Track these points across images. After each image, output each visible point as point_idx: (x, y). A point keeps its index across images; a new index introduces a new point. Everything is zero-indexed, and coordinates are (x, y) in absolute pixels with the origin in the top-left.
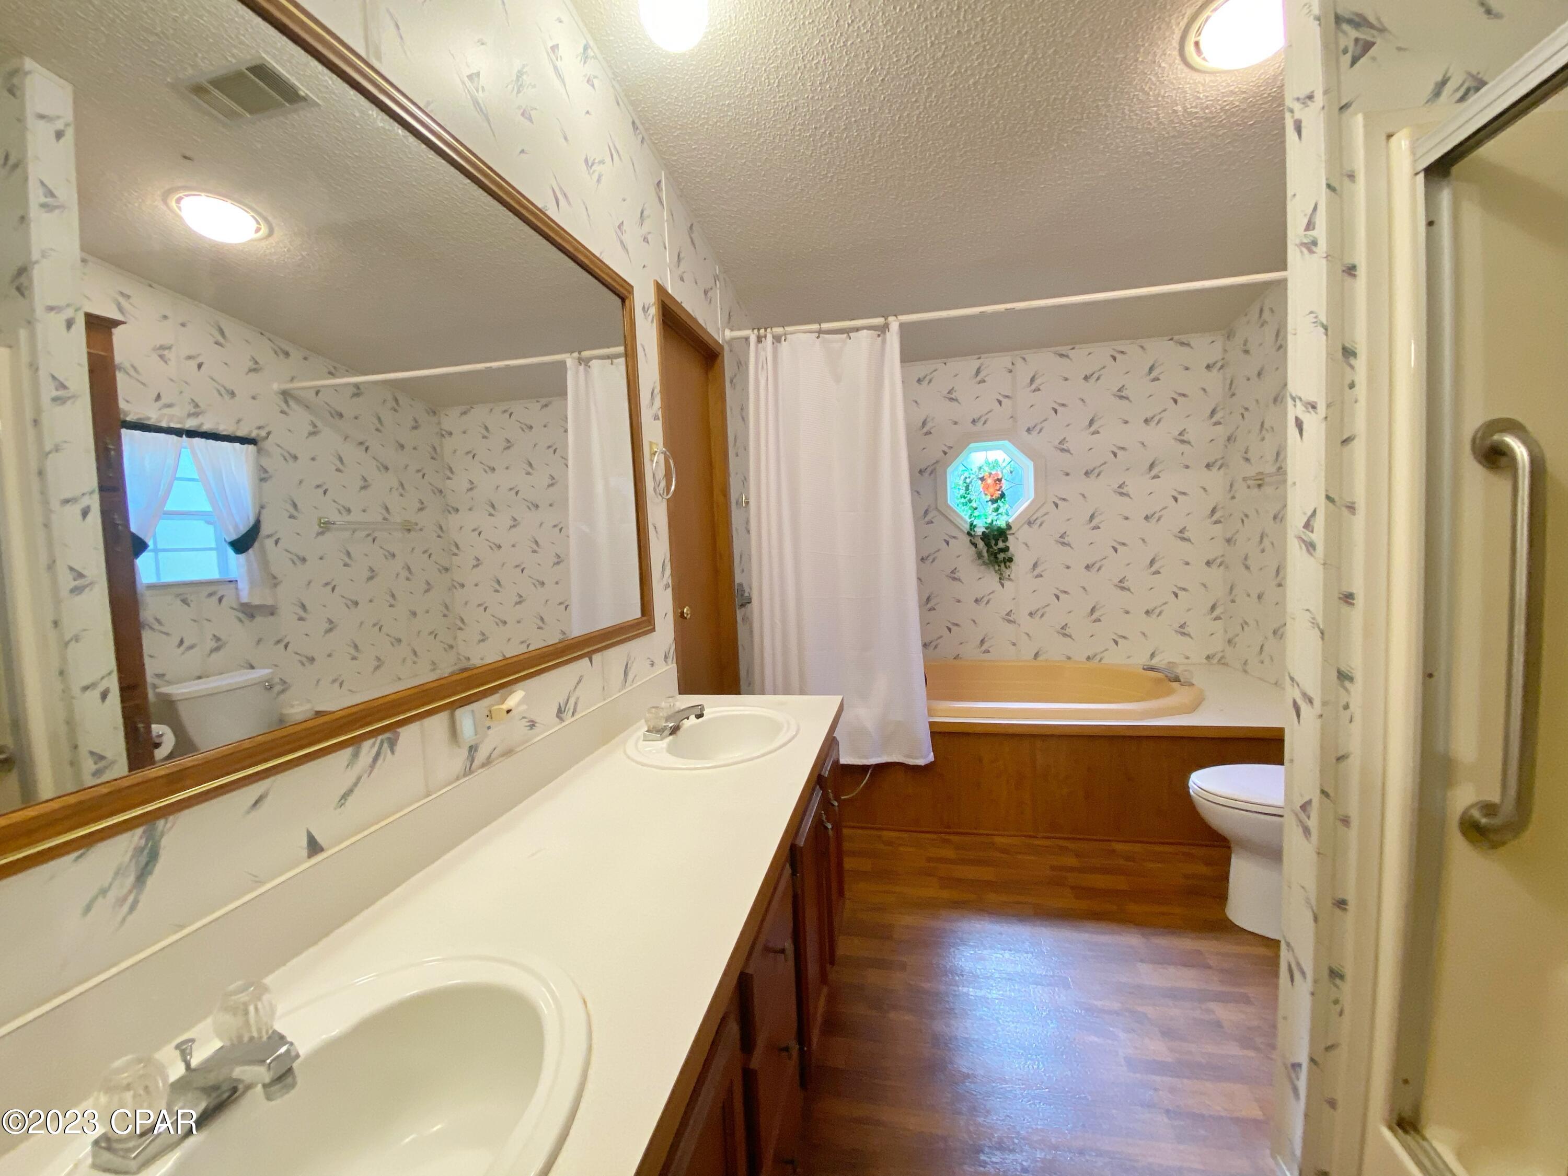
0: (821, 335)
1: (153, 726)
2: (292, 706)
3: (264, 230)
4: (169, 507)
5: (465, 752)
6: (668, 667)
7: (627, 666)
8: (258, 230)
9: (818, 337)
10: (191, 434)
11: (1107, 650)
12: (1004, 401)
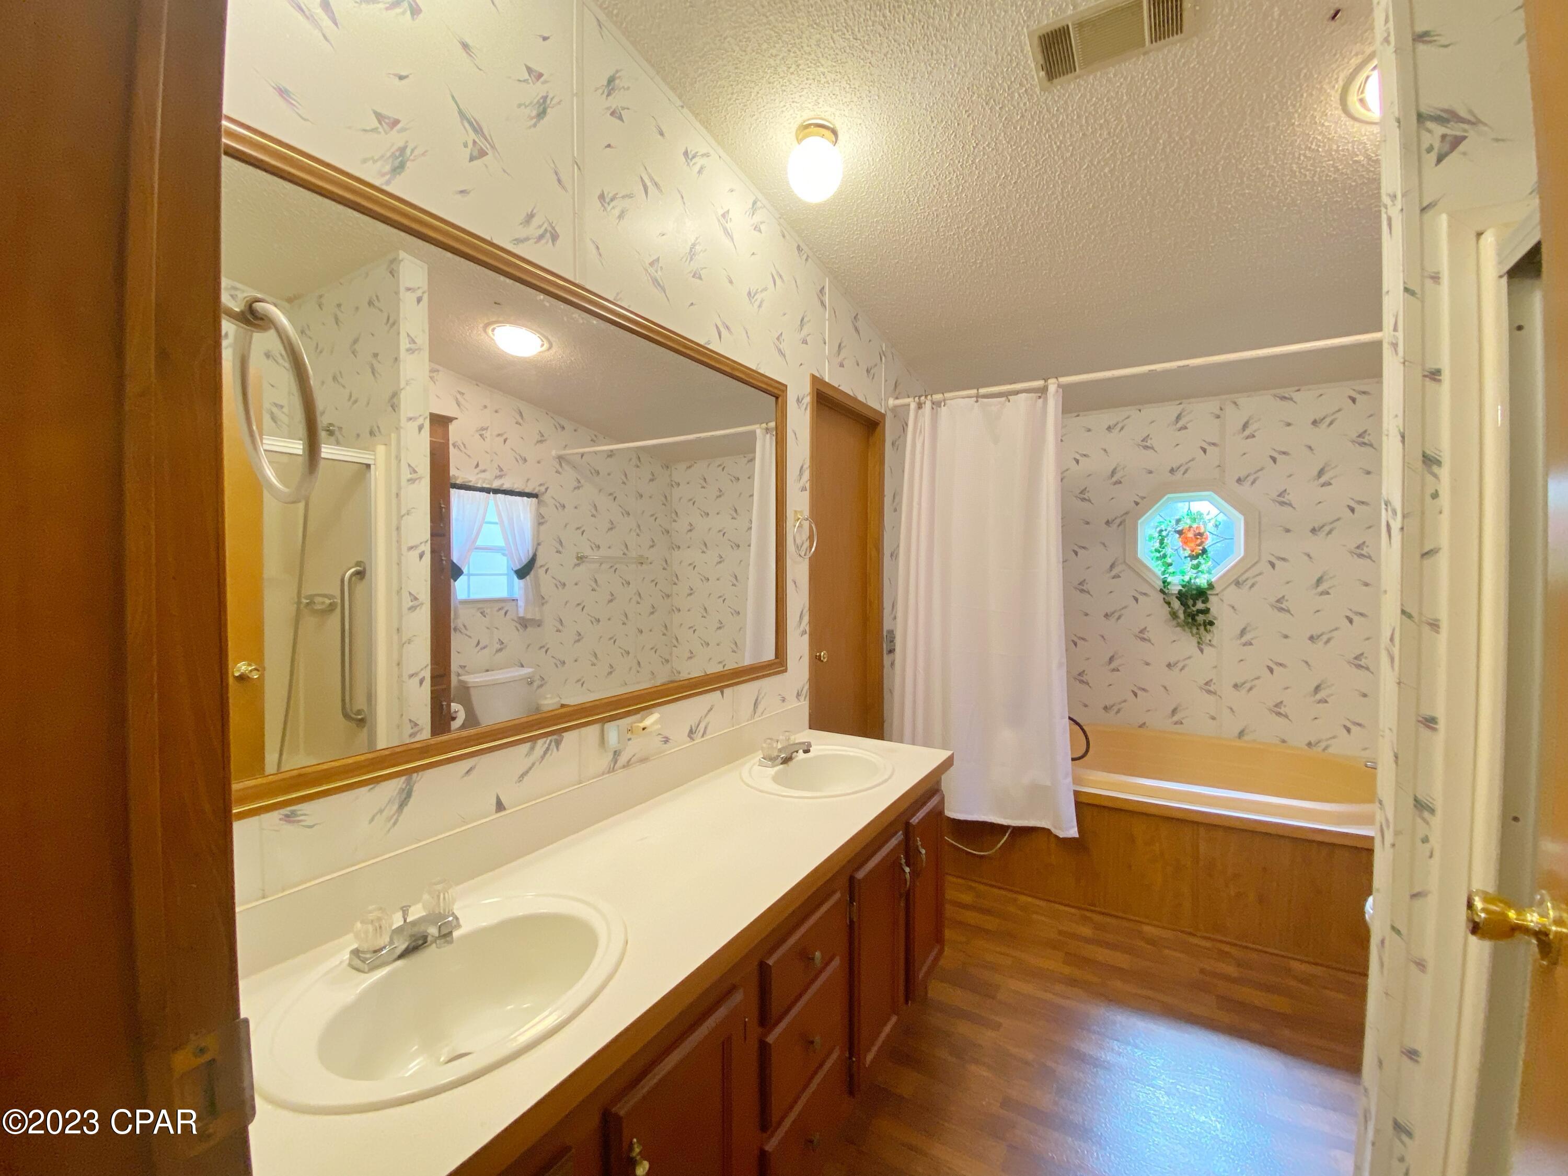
0: (979, 399)
1: (452, 704)
2: (546, 698)
3: (546, 346)
4: (479, 543)
5: (611, 755)
6: (800, 704)
7: (757, 700)
8: (542, 345)
9: (977, 401)
10: (496, 491)
11: (1334, 737)
12: (1209, 449)
